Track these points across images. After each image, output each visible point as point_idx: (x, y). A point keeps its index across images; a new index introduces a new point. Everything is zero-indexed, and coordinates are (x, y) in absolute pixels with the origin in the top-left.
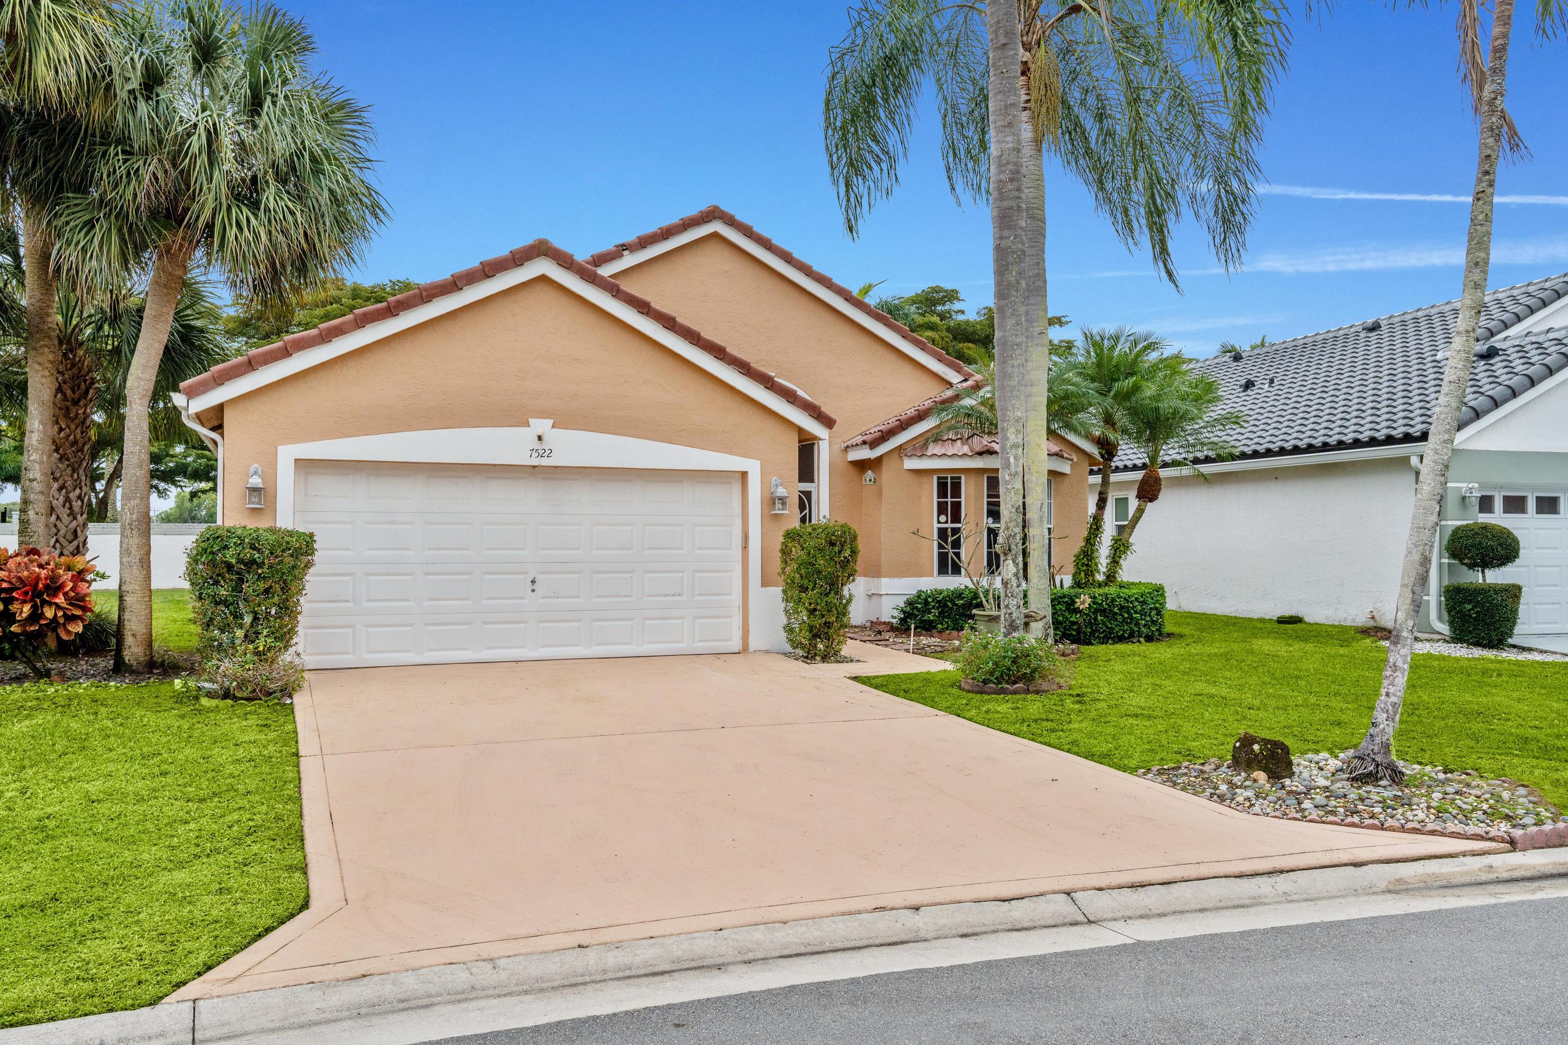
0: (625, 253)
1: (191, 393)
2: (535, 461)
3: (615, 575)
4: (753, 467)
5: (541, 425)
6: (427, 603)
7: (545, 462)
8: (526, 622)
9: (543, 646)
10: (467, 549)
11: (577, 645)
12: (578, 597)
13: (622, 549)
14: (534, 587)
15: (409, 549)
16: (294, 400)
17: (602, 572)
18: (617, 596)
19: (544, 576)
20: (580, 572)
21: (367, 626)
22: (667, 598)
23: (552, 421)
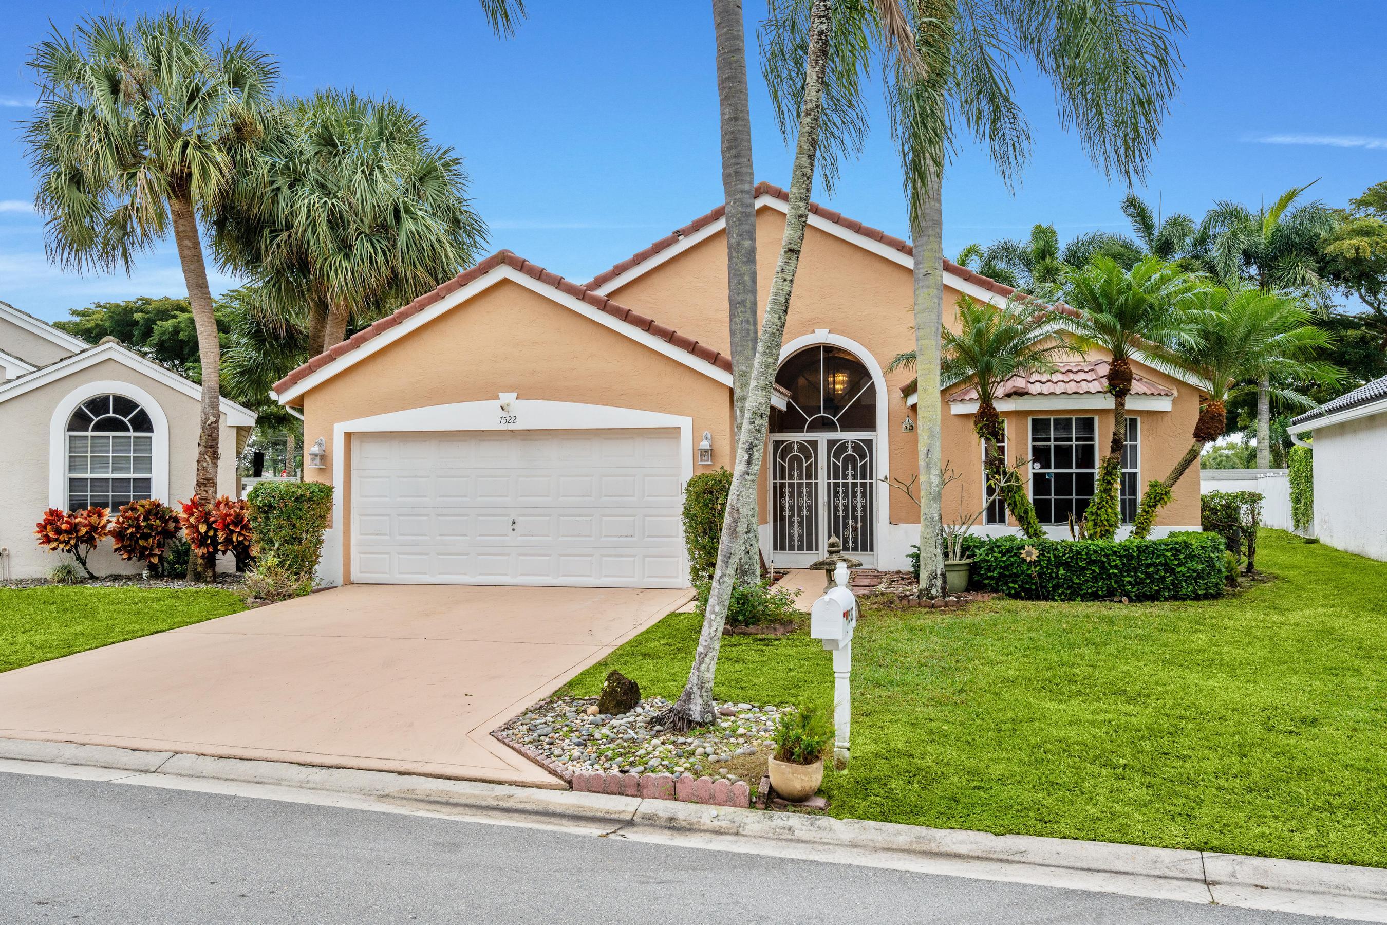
0: (681, 238)
1: (279, 391)
2: (504, 427)
3: (578, 518)
4: (685, 423)
5: (508, 398)
6: (439, 538)
7: (511, 427)
8: (508, 555)
9: (522, 575)
10: (465, 496)
11: (547, 575)
12: (548, 536)
13: (583, 496)
14: (515, 526)
15: (425, 497)
16: (343, 390)
17: (567, 516)
18: (579, 536)
19: (521, 518)
20: (549, 516)
21: (399, 554)
22: (621, 539)
23: (516, 394)
